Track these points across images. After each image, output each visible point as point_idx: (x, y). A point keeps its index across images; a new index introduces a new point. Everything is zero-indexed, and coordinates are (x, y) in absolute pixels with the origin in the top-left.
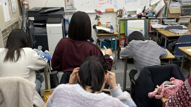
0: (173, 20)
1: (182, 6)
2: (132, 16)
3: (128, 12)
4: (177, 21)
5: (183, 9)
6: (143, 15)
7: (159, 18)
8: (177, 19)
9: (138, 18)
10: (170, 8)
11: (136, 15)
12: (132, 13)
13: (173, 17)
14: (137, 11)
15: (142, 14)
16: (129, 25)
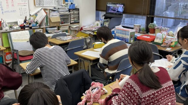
0: (55, 28)
1: (60, 15)
2: (13, 27)
3: (8, 23)
4: (58, 29)
5: (62, 17)
6: (27, 26)
7: (42, 27)
8: (58, 27)
9: (21, 28)
10: (50, 18)
11: (18, 26)
12: (13, 24)
13: (55, 25)
14: (18, 22)
15: (25, 24)
16: (13, 38)
